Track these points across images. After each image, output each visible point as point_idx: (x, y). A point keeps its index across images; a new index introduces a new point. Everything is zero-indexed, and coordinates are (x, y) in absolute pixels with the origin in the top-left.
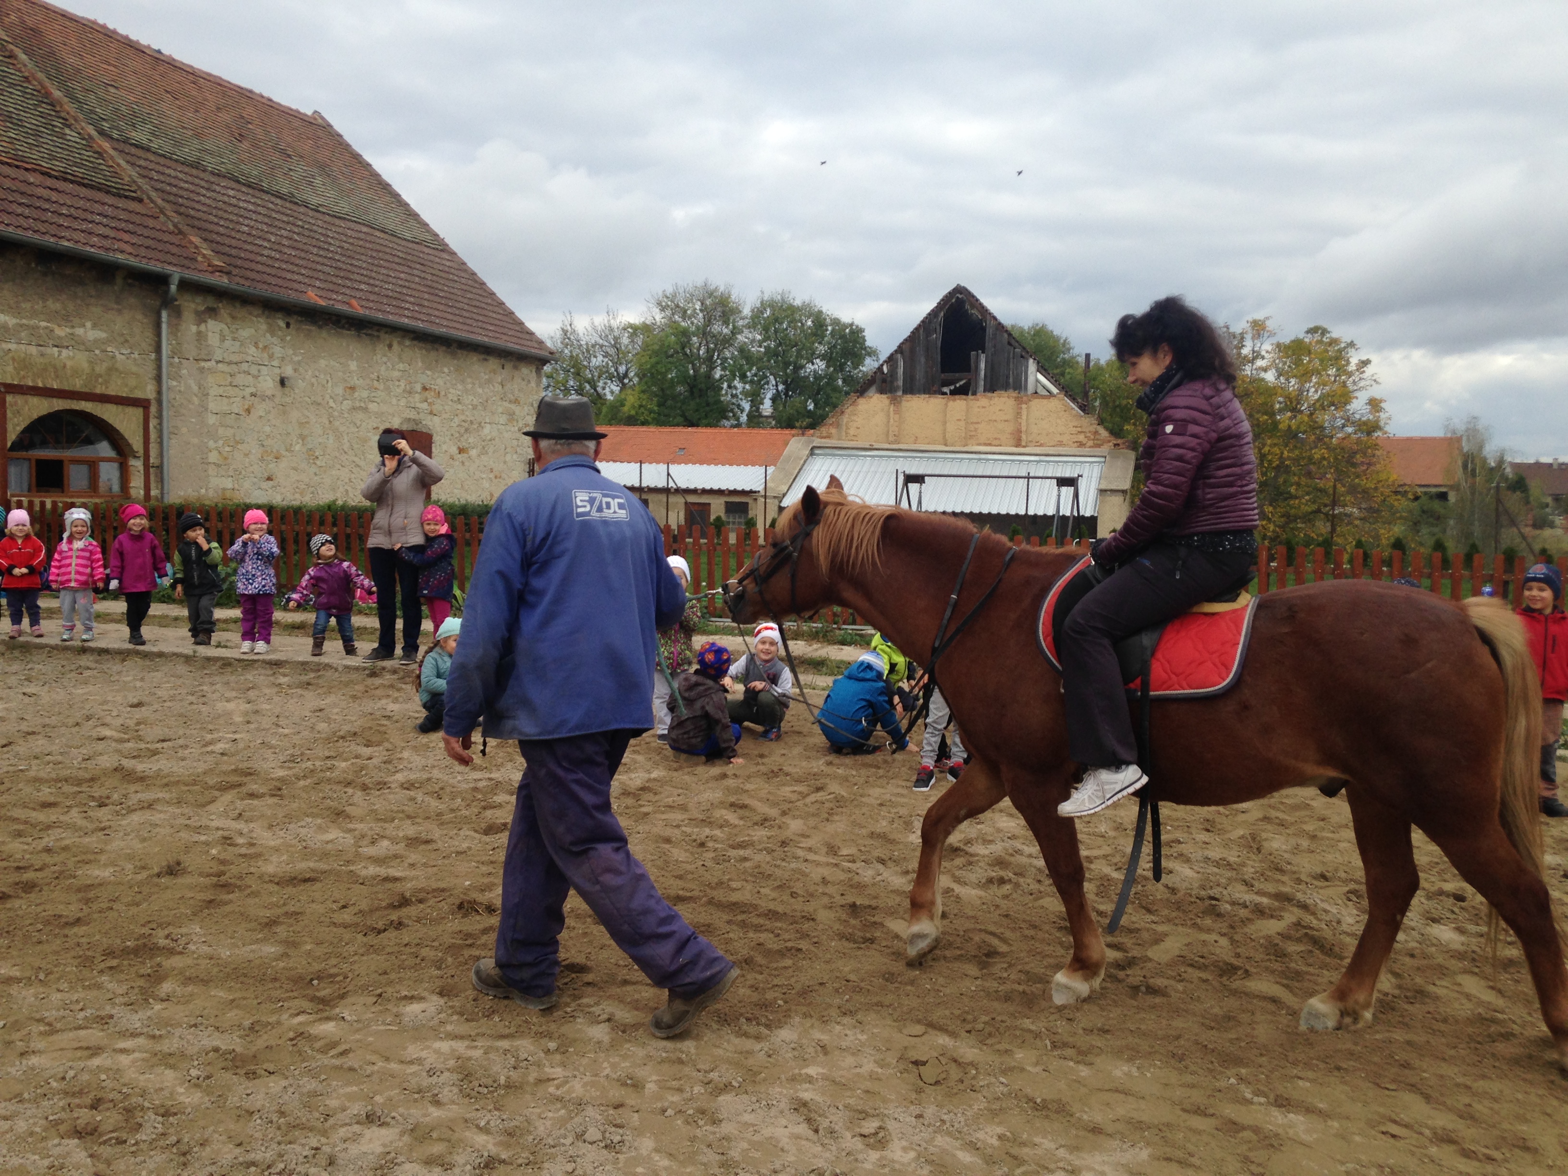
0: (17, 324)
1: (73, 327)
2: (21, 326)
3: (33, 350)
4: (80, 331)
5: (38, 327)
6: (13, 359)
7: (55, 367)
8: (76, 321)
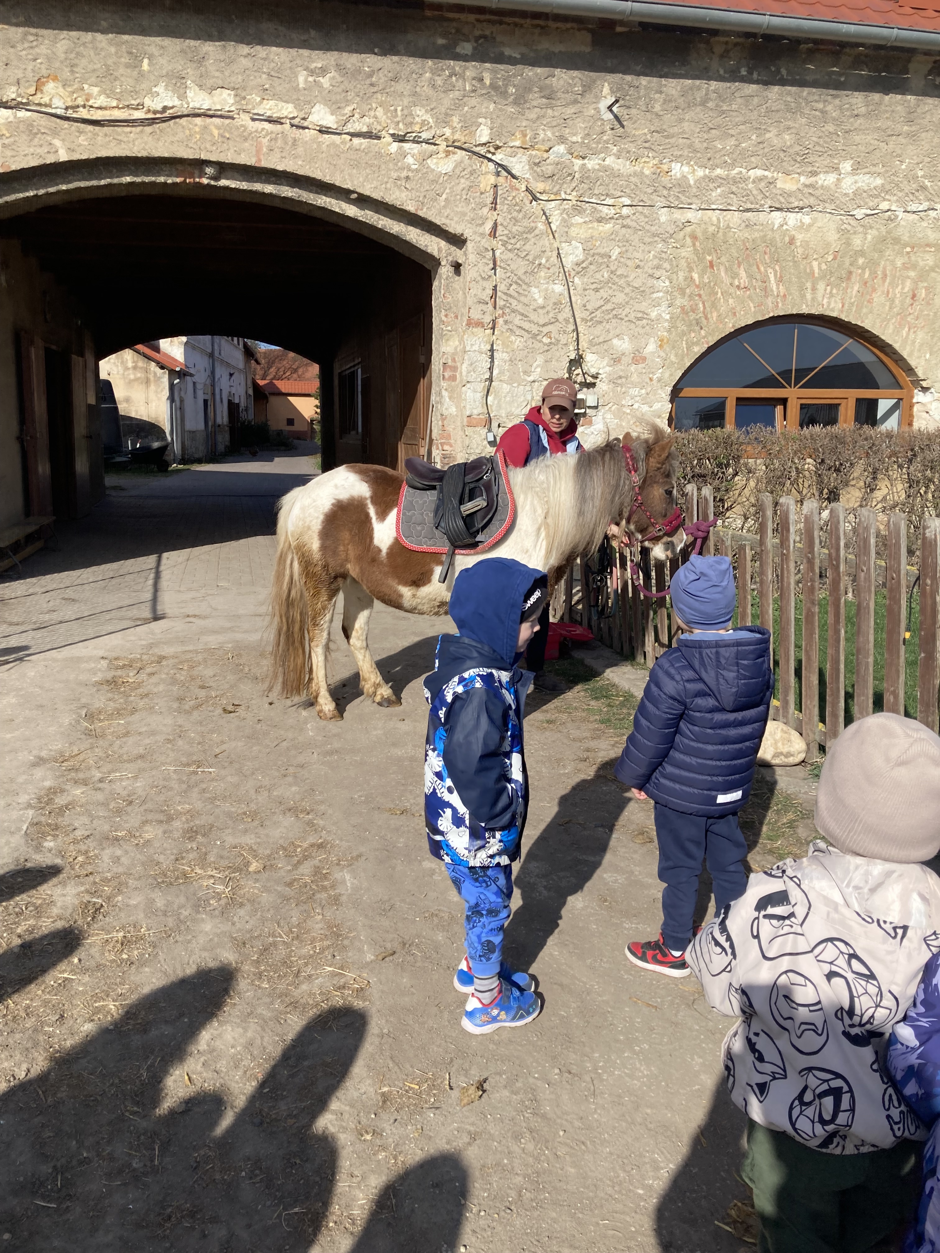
0: (705, 177)
1: (814, 174)
2: (711, 180)
3: (735, 218)
4: (827, 179)
5: (745, 180)
6: (694, 237)
7: (772, 243)
8: (821, 162)
